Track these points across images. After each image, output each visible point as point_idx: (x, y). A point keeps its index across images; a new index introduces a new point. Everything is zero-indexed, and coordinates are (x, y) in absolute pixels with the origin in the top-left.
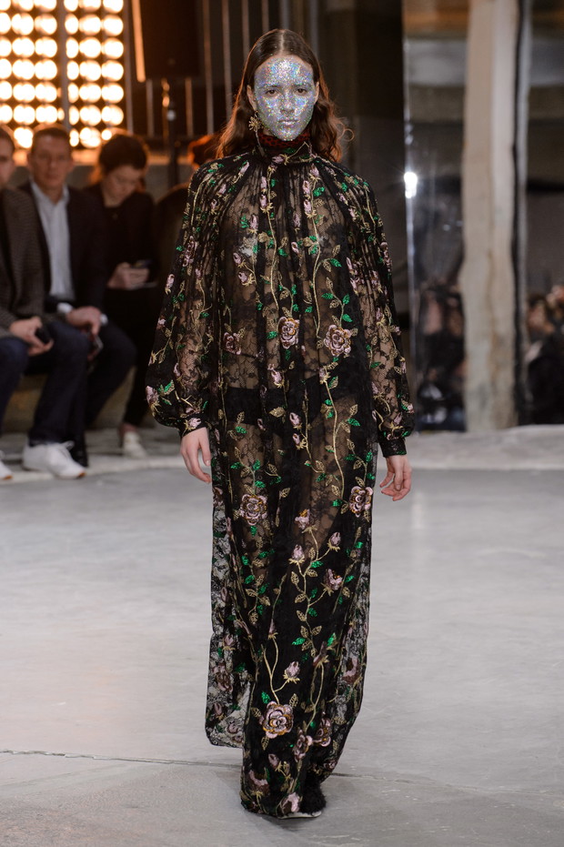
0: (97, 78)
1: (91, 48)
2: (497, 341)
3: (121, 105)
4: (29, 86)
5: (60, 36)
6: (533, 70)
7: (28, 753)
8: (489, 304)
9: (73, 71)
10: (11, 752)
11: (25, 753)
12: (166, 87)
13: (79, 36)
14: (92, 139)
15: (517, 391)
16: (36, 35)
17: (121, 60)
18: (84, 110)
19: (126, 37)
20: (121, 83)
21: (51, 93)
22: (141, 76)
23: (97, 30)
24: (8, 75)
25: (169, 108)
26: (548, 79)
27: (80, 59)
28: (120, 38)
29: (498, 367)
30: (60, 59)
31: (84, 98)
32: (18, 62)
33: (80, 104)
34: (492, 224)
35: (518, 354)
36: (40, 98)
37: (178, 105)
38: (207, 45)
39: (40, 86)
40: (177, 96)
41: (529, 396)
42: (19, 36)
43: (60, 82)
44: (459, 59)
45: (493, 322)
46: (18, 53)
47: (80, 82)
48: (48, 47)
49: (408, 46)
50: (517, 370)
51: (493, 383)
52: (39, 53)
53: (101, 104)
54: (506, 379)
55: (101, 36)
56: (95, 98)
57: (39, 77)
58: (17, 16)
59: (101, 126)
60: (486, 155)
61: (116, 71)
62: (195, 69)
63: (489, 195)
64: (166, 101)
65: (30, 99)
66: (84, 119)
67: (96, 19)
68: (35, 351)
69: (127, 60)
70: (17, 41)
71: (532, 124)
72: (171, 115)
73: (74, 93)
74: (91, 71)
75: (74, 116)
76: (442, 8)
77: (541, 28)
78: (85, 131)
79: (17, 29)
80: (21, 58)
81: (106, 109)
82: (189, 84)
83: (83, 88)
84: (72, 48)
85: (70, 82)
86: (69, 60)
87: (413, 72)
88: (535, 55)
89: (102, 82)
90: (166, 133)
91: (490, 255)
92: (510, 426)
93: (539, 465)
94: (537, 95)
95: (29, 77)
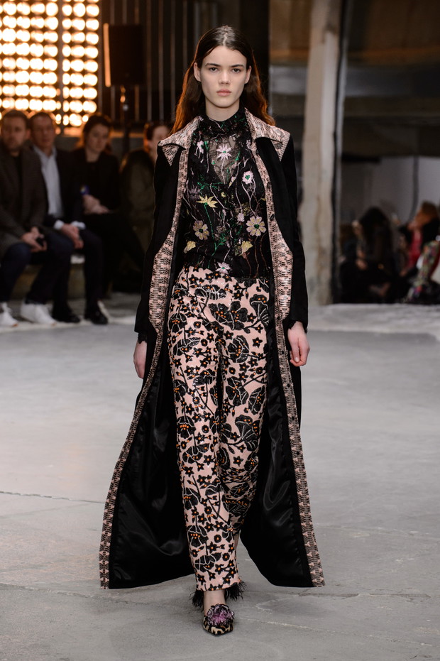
0: (81, 84)
1: (78, 65)
2: (321, 252)
3: (95, 100)
4: (39, 88)
5: (59, 58)
6: (347, 88)
7: (30, 495)
8: (317, 229)
9: (66, 79)
10: (19, 494)
11: (27, 495)
12: (123, 90)
13: (71, 58)
14: (77, 121)
15: (333, 283)
16: (44, 57)
17: (96, 73)
18: (72, 103)
19: (99, 59)
20: (96, 87)
21: (53, 92)
22: (108, 83)
23: (82, 55)
24: (27, 81)
25: (125, 103)
26: (357, 92)
27: (71, 72)
28: (96, 60)
29: (321, 267)
30: (59, 72)
31: (73, 96)
32: (33, 73)
33: (70, 99)
34: (320, 180)
35: (334, 260)
36: (46, 95)
37: (130, 101)
38: (149, 65)
39: (46, 88)
40: (130, 96)
41: (339, 286)
42: (35, 57)
43: (58, 85)
44: (303, 79)
45: (319, 240)
46: (33, 68)
47: (71, 86)
48: (52, 65)
49: (272, 70)
50: (333, 270)
51: (319, 277)
52: (46, 68)
53: (83, 100)
54: (326, 274)
55: (84, 59)
56: (79, 96)
57: (46, 82)
58: (33, 45)
59: (82, 113)
60: (317, 138)
61: (93, 80)
62: (141, 79)
63: (318, 162)
64: (123, 99)
65: (40, 96)
66: (72, 109)
67: (81, 48)
68: (36, 250)
69: (100, 73)
70: (33, 60)
71: (347, 120)
72: (126, 108)
73: (67, 92)
74: (78, 79)
75: (67, 106)
76: (293, 48)
77: (353, 61)
78: (72, 115)
79: (33, 53)
80: (35, 71)
81: (86, 103)
82: (137, 89)
83: (72, 89)
84: (66, 65)
85: (64, 86)
86: (64, 72)
87: (274, 85)
88: (349, 78)
89: (84, 86)
90: (122, 119)
91: (318, 199)
92: (328, 303)
93: (345, 328)
94: (349, 102)
95: (40, 82)
